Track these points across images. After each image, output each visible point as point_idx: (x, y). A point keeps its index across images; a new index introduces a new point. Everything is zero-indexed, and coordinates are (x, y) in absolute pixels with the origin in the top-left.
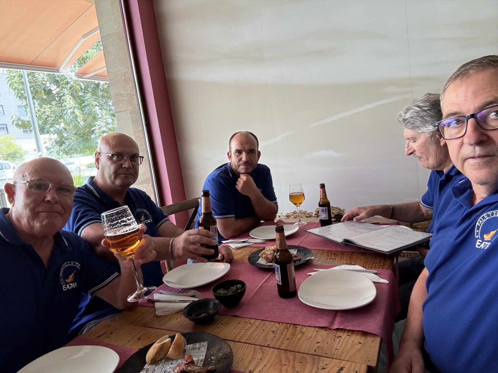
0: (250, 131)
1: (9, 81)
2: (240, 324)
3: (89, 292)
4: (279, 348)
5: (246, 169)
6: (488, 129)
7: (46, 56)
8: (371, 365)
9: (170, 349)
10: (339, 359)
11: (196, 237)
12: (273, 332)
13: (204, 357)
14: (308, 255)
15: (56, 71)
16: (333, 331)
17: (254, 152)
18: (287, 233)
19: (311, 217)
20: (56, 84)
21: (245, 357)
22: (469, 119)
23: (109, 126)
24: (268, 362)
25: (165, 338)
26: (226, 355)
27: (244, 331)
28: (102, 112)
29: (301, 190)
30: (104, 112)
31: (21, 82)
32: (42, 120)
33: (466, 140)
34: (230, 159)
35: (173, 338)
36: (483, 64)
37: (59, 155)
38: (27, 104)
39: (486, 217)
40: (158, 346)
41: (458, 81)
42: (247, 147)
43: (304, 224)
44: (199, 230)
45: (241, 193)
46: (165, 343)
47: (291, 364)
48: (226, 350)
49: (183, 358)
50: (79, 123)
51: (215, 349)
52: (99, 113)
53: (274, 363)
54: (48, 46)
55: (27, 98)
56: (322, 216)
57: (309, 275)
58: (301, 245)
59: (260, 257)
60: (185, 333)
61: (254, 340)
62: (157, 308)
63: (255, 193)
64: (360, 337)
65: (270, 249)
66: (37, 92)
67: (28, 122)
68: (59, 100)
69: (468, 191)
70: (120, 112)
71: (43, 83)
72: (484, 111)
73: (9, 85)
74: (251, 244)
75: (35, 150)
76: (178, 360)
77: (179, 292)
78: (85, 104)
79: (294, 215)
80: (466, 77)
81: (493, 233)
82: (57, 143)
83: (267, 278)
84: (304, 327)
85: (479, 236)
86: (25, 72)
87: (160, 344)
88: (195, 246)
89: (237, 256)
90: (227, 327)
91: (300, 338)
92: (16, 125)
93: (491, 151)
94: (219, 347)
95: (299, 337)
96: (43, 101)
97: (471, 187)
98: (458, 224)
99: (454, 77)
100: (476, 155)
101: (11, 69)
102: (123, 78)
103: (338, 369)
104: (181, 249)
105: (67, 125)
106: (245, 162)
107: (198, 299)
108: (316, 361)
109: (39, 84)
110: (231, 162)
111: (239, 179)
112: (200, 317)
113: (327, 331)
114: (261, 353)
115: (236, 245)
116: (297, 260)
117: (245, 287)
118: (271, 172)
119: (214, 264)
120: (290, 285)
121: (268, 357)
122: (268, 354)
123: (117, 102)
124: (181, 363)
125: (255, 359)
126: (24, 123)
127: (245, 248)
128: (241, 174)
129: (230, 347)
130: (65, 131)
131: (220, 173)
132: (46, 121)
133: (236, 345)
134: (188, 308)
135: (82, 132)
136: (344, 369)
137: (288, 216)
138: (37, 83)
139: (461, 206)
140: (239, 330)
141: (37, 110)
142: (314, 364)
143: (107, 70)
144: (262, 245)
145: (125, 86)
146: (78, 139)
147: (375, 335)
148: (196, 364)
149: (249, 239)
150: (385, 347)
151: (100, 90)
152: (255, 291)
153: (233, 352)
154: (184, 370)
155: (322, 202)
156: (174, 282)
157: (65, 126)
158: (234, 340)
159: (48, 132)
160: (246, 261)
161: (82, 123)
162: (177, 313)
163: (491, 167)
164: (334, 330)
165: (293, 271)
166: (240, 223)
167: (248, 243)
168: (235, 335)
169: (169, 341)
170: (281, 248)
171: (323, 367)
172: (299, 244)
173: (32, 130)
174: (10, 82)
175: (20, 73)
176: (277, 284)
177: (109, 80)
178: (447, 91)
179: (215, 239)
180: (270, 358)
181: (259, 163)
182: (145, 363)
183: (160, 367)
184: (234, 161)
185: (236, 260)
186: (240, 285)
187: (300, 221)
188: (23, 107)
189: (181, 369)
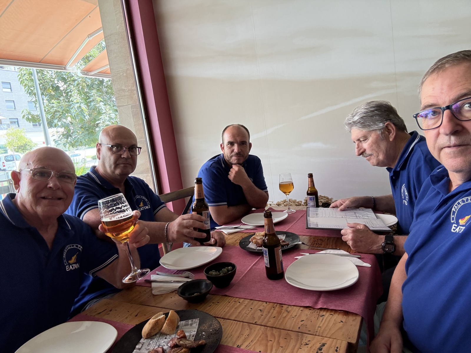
0: (241, 124)
1: (20, 78)
2: (230, 303)
3: (91, 272)
4: (265, 325)
5: (238, 160)
6: (463, 120)
7: (54, 54)
8: (351, 342)
9: (164, 325)
10: (322, 336)
11: (189, 222)
12: (261, 310)
13: (196, 332)
14: (295, 241)
15: (63, 68)
16: (317, 311)
17: (245, 144)
18: (275, 220)
19: (300, 205)
20: (63, 81)
21: (233, 333)
22: (444, 110)
23: (112, 121)
24: (255, 337)
25: (160, 314)
26: (216, 330)
27: (234, 309)
28: (106, 108)
29: (291, 179)
30: (107, 107)
31: (31, 80)
32: (50, 114)
33: (442, 130)
34: (223, 150)
35: (167, 315)
36: (458, 58)
37: (65, 146)
38: (36, 100)
39: (462, 203)
40: (153, 322)
41: (434, 75)
42: (239, 139)
43: (293, 211)
44: (192, 215)
45: (233, 183)
46: (159, 319)
47: (276, 340)
48: (216, 326)
49: (176, 333)
50: (84, 116)
51: (206, 325)
52: (103, 108)
53: (260, 339)
54: (56, 46)
55: (37, 95)
56: (310, 204)
57: (296, 258)
58: (290, 231)
59: (250, 242)
60: (179, 311)
61: (242, 317)
62: (153, 287)
63: (247, 182)
64: (342, 316)
65: (260, 235)
66: (45, 89)
67: (37, 116)
68: (66, 96)
69: (445, 179)
70: (121, 106)
71: (51, 80)
72: (459, 103)
73: (20, 82)
74: (242, 230)
75: (44, 143)
76: (172, 335)
77: (174, 274)
78: (91, 100)
79: (285, 204)
80: (442, 71)
81: (467, 218)
82: (63, 135)
83: (256, 261)
84: (290, 306)
85: (454, 221)
86: (34, 70)
87: (155, 320)
88: (188, 230)
89: (229, 241)
90: (218, 305)
91: (285, 317)
92: (26, 119)
93: (465, 140)
94: (210, 323)
95: (285, 315)
96: (51, 97)
97: (448, 175)
98: (436, 209)
99: (431, 71)
100: (452, 144)
101: (21, 67)
102: (125, 74)
103: (320, 345)
104: (175, 233)
105: (74, 119)
106: (237, 153)
107: (192, 280)
108: (300, 338)
109: (48, 81)
110: (224, 153)
111: (231, 170)
112: (193, 296)
113: (311, 310)
114: (249, 330)
115: (228, 231)
116: (285, 245)
117: (235, 268)
118: (262, 162)
119: (207, 248)
120: (277, 267)
121: (255, 333)
122: (255, 331)
123: (118, 97)
124: (174, 338)
125: (242, 335)
126: (34, 117)
127: (236, 234)
128: (234, 164)
129: (220, 324)
130: (71, 125)
131: (213, 164)
132: (54, 116)
133: (225, 322)
134: (182, 288)
135: (87, 126)
136: (326, 345)
137: (279, 205)
138: (46, 80)
139: (438, 193)
140: (229, 308)
141: (46, 105)
142: (297, 340)
143: (110, 68)
144: (252, 231)
145: (126, 82)
146: (83, 132)
147: (356, 314)
148: (188, 338)
149: (241, 225)
150: (365, 325)
151: (104, 86)
152: (245, 273)
153: (223, 328)
154: (176, 344)
155: (310, 191)
156: (170, 264)
157: (72, 120)
158: (224, 317)
159: (55, 126)
160: (238, 245)
161: (87, 117)
162: (172, 292)
163: (465, 156)
164: (318, 309)
165: (281, 254)
166: (233, 210)
167: (240, 229)
168: (225, 313)
169: (163, 317)
170: (269, 232)
171: (306, 343)
172: (288, 230)
173: (41, 124)
174: (21, 80)
175: (30, 71)
176: (266, 266)
177: (112, 76)
178: (424, 84)
179: (208, 224)
180: (256, 334)
181: (250, 154)
182: (141, 337)
183: (155, 341)
184: (226, 152)
185: (228, 245)
186: (231, 267)
187: (289, 209)
188: (33, 103)
189: (174, 344)
